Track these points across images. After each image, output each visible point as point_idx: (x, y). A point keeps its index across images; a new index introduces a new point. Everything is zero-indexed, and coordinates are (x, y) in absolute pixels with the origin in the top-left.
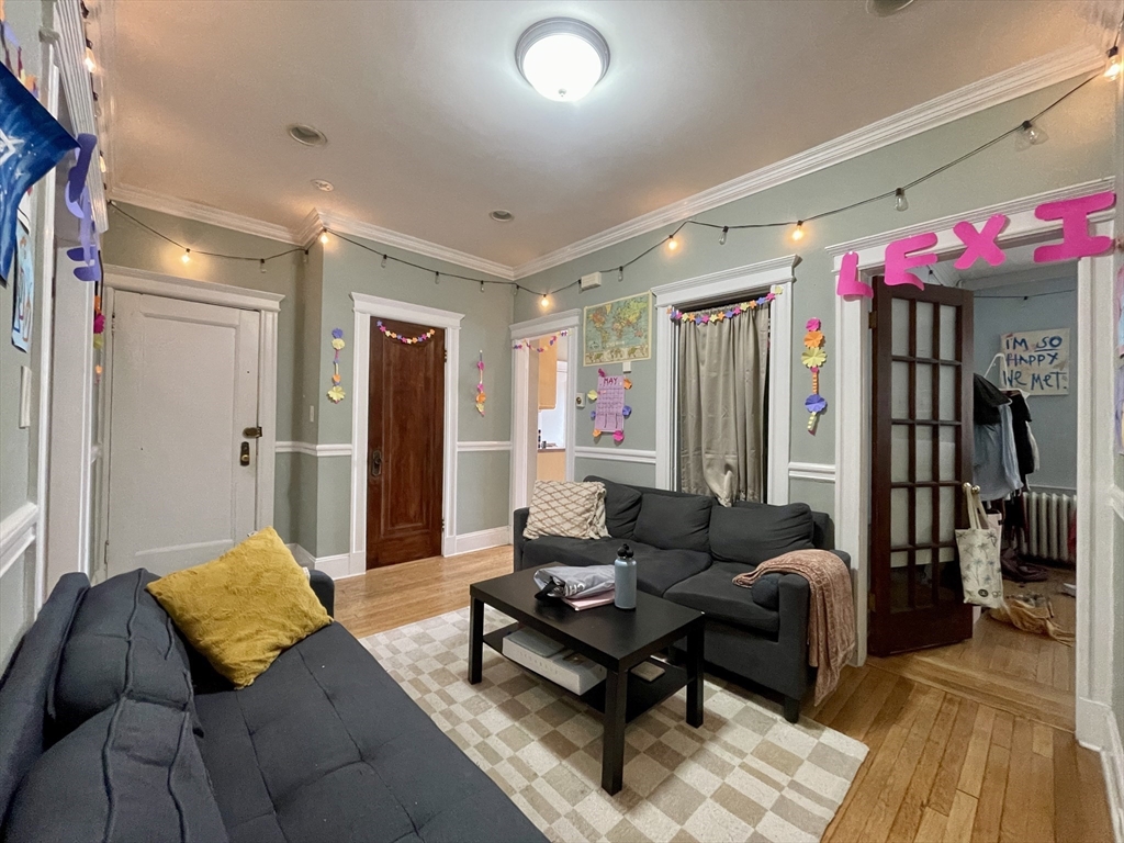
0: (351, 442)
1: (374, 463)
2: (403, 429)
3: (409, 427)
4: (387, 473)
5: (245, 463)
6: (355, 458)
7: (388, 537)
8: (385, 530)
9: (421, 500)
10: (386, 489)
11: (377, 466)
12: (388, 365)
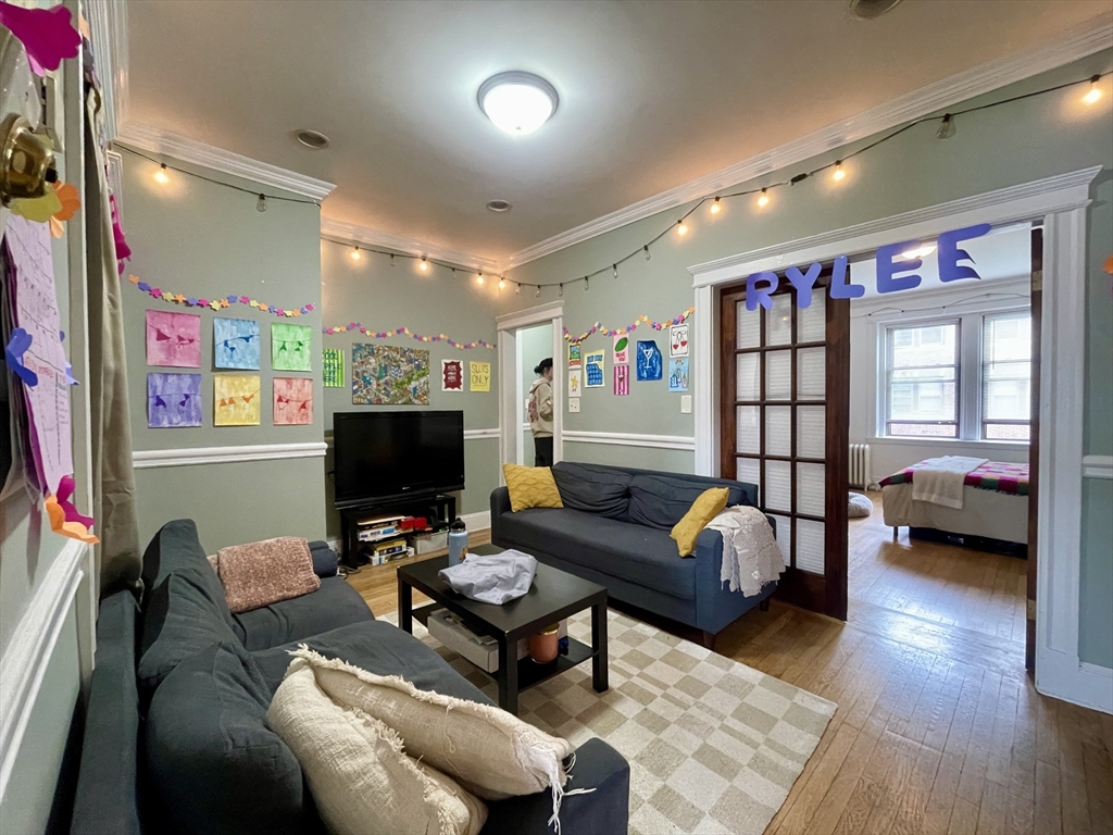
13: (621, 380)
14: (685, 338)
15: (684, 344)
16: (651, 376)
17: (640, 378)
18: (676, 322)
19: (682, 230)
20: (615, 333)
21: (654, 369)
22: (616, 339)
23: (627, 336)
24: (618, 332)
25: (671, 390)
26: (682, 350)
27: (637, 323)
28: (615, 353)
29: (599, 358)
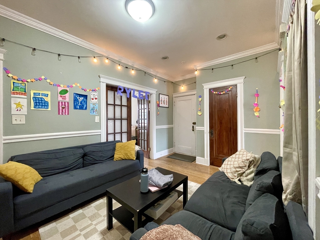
0: (204, 127)
1: (211, 133)
2: (221, 123)
3: (223, 122)
4: (216, 137)
5: (193, 130)
6: (205, 131)
7: (216, 157)
8: (216, 155)
9: (229, 148)
10: (216, 142)
11: (212, 134)
12: (215, 102)
13: (63, 108)
14: (96, 97)
15: (96, 99)
16: (81, 108)
17: (75, 108)
18: (93, 91)
19: (95, 60)
20: (59, 86)
21: (83, 106)
22: (60, 89)
23: (68, 89)
24: (62, 86)
25: (91, 114)
26: (95, 101)
27: (74, 85)
28: (59, 95)
29: (47, 95)
